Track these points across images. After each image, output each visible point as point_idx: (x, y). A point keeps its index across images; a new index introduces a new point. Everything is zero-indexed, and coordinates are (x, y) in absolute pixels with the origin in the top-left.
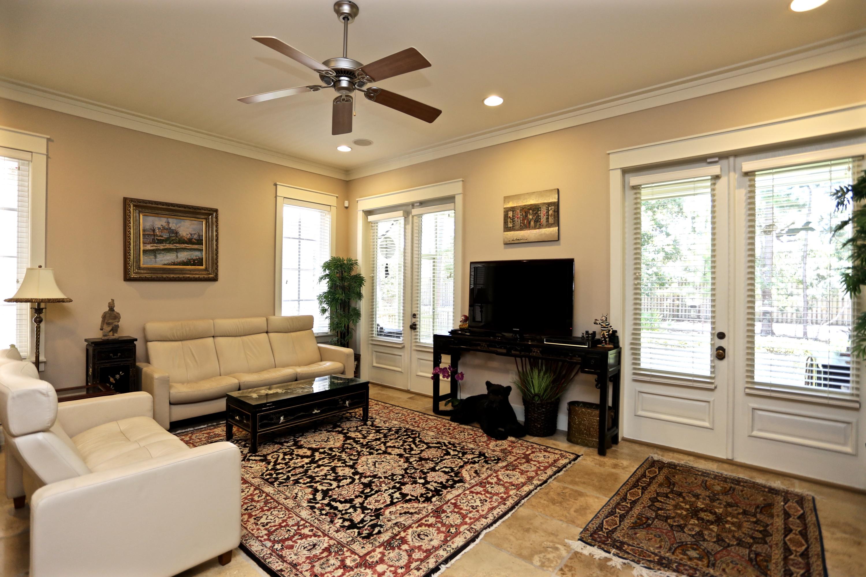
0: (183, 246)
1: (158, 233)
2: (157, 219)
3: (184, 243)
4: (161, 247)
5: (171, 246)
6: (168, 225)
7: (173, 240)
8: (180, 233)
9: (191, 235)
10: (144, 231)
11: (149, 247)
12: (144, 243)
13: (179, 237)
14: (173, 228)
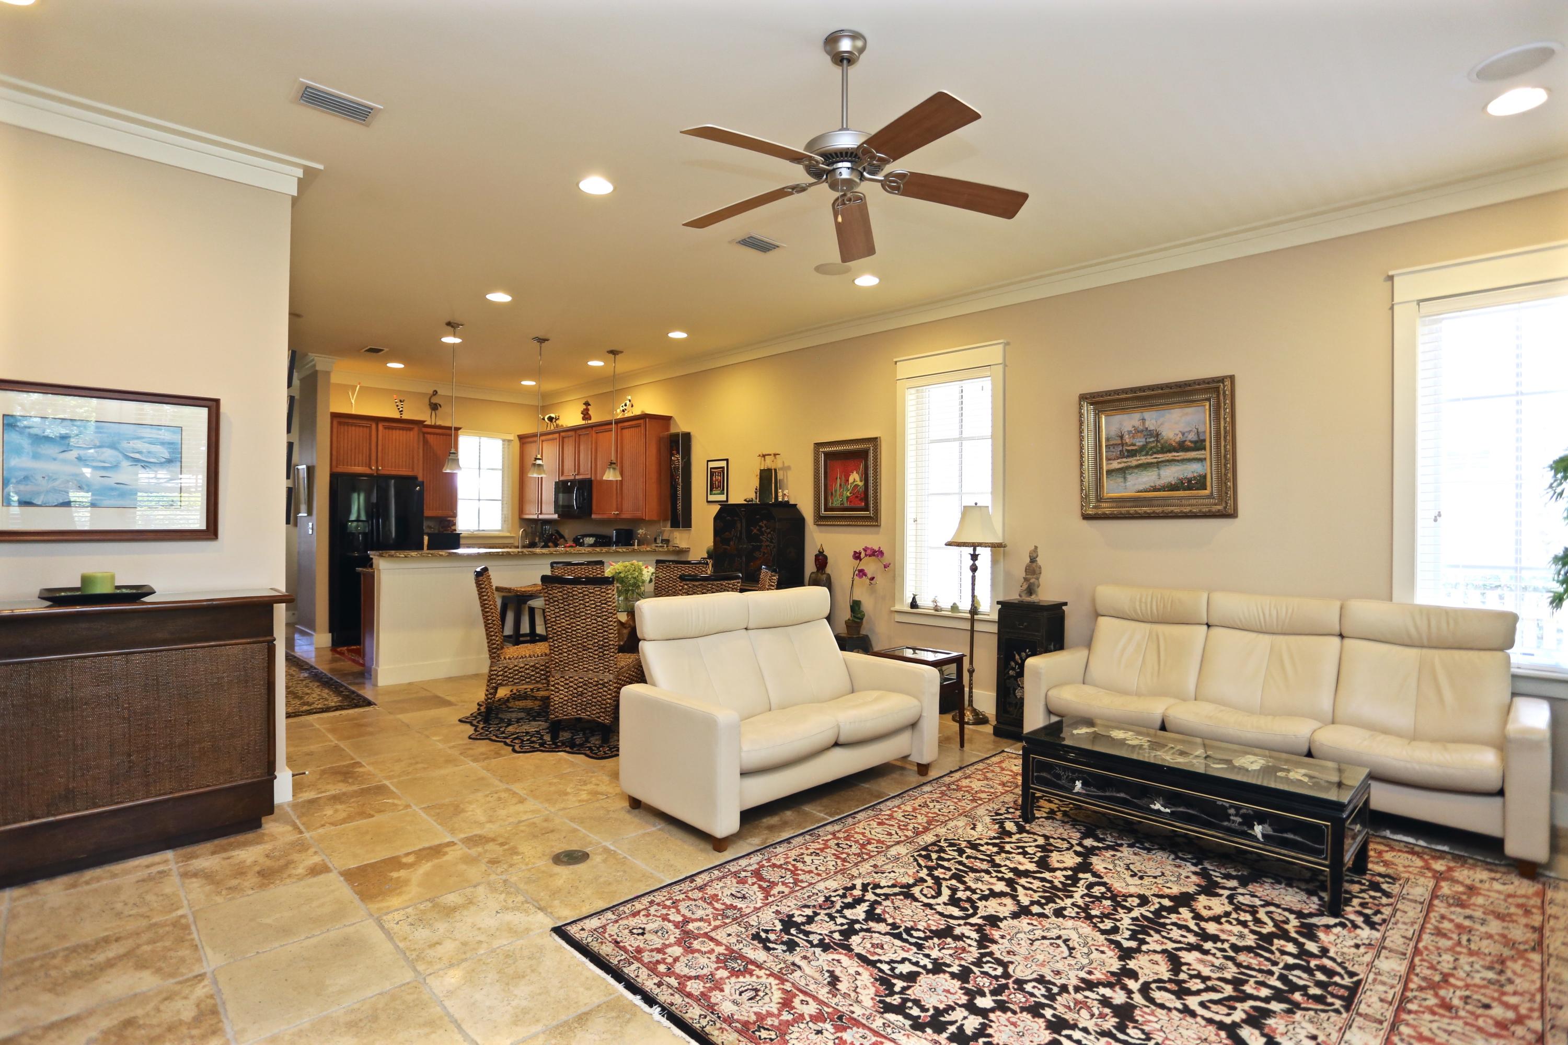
0: (1169, 456)
1: (1127, 441)
2: (1125, 417)
3: (1170, 451)
4: (1133, 461)
5: (1149, 459)
6: (1144, 423)
7: (1151, 449)
8: (1164, 434)
9: (1183, 434)
10: (1107, 439)
11: (1115, 465)
12: (1108, 459)
13: (1162, 441)
14: (1151, 428)
